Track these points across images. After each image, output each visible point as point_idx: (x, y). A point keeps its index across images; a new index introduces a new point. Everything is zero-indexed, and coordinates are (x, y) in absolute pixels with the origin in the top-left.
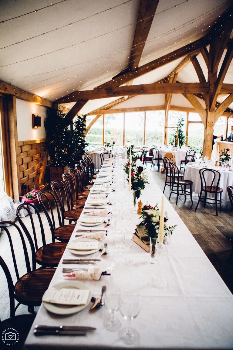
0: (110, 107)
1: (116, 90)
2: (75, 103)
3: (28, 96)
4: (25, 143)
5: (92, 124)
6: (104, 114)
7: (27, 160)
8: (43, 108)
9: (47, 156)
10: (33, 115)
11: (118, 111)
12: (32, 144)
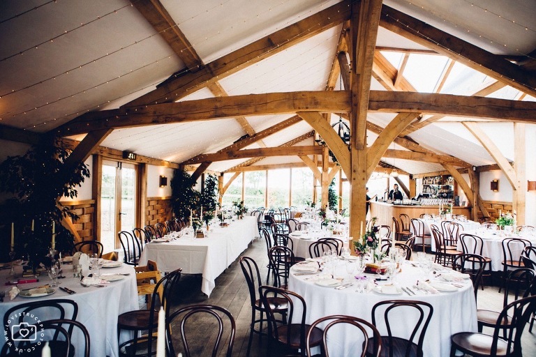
1: (237, 153)
2: (200, 164)
3: (157, 162)
4: (152, 199)
5: (230, 182)
6: (243, 171)
7: (153, 212)
8: (171, 170)
9: (172, 212)
10: (161, 176)
11: (259, 168)
12: (158, 200)
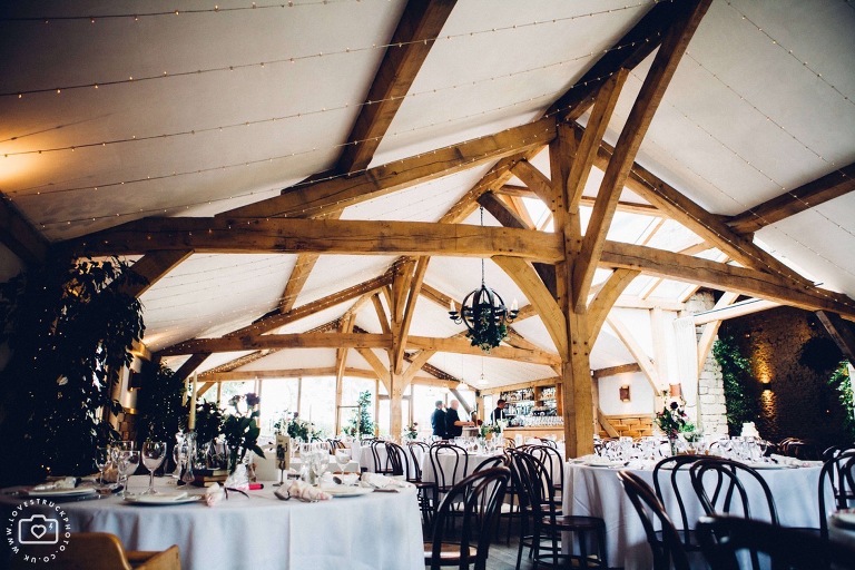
0: (233, 368)
1: (257, 339)
2: (191, 356)
6: (220, 380)
10: (131, 371)
11: (248, 375)
